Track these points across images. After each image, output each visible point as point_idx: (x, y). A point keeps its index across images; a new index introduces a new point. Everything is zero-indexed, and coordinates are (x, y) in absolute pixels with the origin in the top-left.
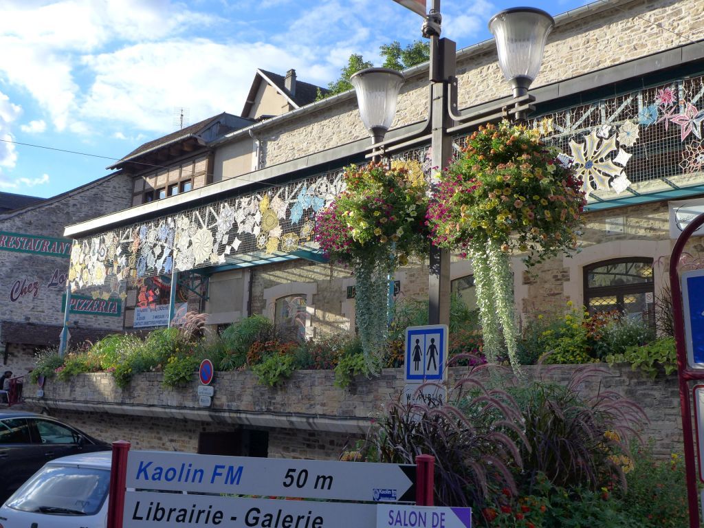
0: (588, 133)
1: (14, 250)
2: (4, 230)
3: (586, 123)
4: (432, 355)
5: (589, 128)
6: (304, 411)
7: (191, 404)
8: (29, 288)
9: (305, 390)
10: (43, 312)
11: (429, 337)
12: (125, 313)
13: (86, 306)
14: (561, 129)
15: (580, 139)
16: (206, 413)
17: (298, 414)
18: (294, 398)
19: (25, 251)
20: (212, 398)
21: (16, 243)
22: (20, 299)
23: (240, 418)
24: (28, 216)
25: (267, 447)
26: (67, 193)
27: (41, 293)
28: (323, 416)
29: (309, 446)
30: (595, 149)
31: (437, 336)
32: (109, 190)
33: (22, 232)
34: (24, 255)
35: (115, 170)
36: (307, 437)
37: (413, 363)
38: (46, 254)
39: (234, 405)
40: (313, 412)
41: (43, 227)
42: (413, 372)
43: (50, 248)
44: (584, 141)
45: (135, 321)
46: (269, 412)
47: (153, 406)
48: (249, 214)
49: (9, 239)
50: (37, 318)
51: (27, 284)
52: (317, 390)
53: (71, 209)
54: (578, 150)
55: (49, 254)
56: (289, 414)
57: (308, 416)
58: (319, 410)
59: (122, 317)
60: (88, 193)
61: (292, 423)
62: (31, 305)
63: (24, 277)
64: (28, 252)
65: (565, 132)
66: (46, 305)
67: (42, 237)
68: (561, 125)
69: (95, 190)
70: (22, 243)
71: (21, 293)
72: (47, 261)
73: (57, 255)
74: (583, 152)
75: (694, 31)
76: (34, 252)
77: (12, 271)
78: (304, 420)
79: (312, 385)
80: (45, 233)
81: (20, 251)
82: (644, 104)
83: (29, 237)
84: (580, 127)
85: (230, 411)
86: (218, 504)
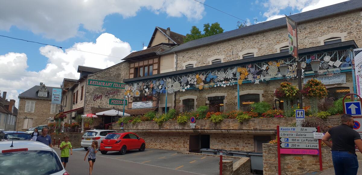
0: (293, 64)
1: (94, 85)
2: (91, 79)
3: (293, 62)
4: (302, 114)
5: (293, 63)
6: (227, 128)
7: (187, 128)
8: (99, 97)
9: (227, 124)
10: (103, 104)
11: (301, 111)
12: (128, 104)
13: (116, 102)
14: (286, 63)
15: (291, 66)
16: (192, 130)
17: (224, 130)
18: (223, 125)
19: (97, 86)
20: (195, 126)
21: (95, 83)
22: (97, 100)
23: (204, 131)
24: (98, 75)
25: (209, 138)
26: (110, 67)
27: (103, 99)
28: (232, 130)
29: (223, 138)
30: (295, 68)
31: (303, 111)
32: (122, 67)
33: (96, 79)
34: (97, 87)
35: (124, 60)
36: (223, 135)
37: (297, 115)
38: (104, 86)
39: (203, 128)
40: (230, 129)
41: (103, 78)
42: (298, 117)
43: (105, 84)
44: (292, 66)
45: (132, 106)
46: (215, 129)
47: (172, 129)
48: (192, 79)
49: (92, 82)
50: (101, 106)
51: (99, 95)
52: (231, 124)
53: (111, 72)
54: (290, 68)
55: (105, 86)
56: (222, 130)
57: (228, 130)
58: (232, 128)
59: (127, 105)
60: (116, 67)
61: (222, 132)
62: (100, 102)
63: (97, 93)
64: (98, 86)
65: (287, 63)
66: (104, 102)
67: (102, 81)
68: (286, 62)
69: (118, 67)
70: (97, 83)
71: (97, 99)
72: (104, 89)
73: (107, 87)
74: (292, 69)
75: (310, 34)
76: (100, 86)
77: (94, 92)
78: (227, 131)
79: (229, 122)
80: (103, 80)
81: (96, 85)
82: (307, 59)
83: (99, 81)
84: (291, 63)
85: (201, 129)
86: (292, 133)
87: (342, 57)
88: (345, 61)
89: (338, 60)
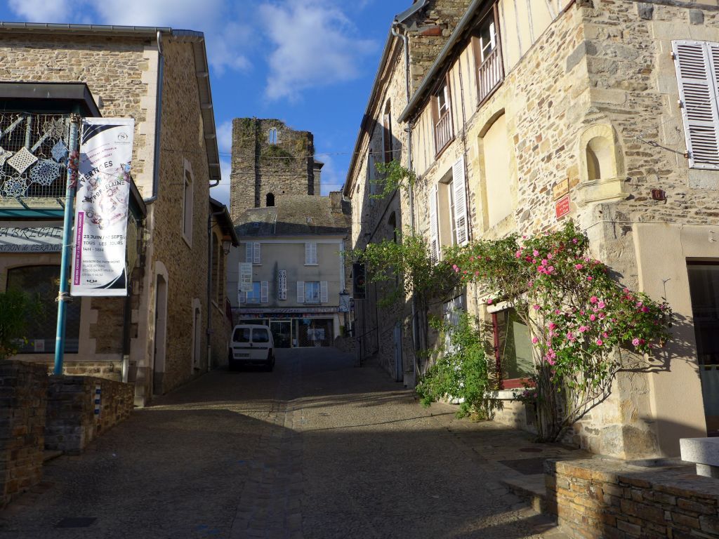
87: (42, 140)
88: (49, 155)
89: (25, 149)
